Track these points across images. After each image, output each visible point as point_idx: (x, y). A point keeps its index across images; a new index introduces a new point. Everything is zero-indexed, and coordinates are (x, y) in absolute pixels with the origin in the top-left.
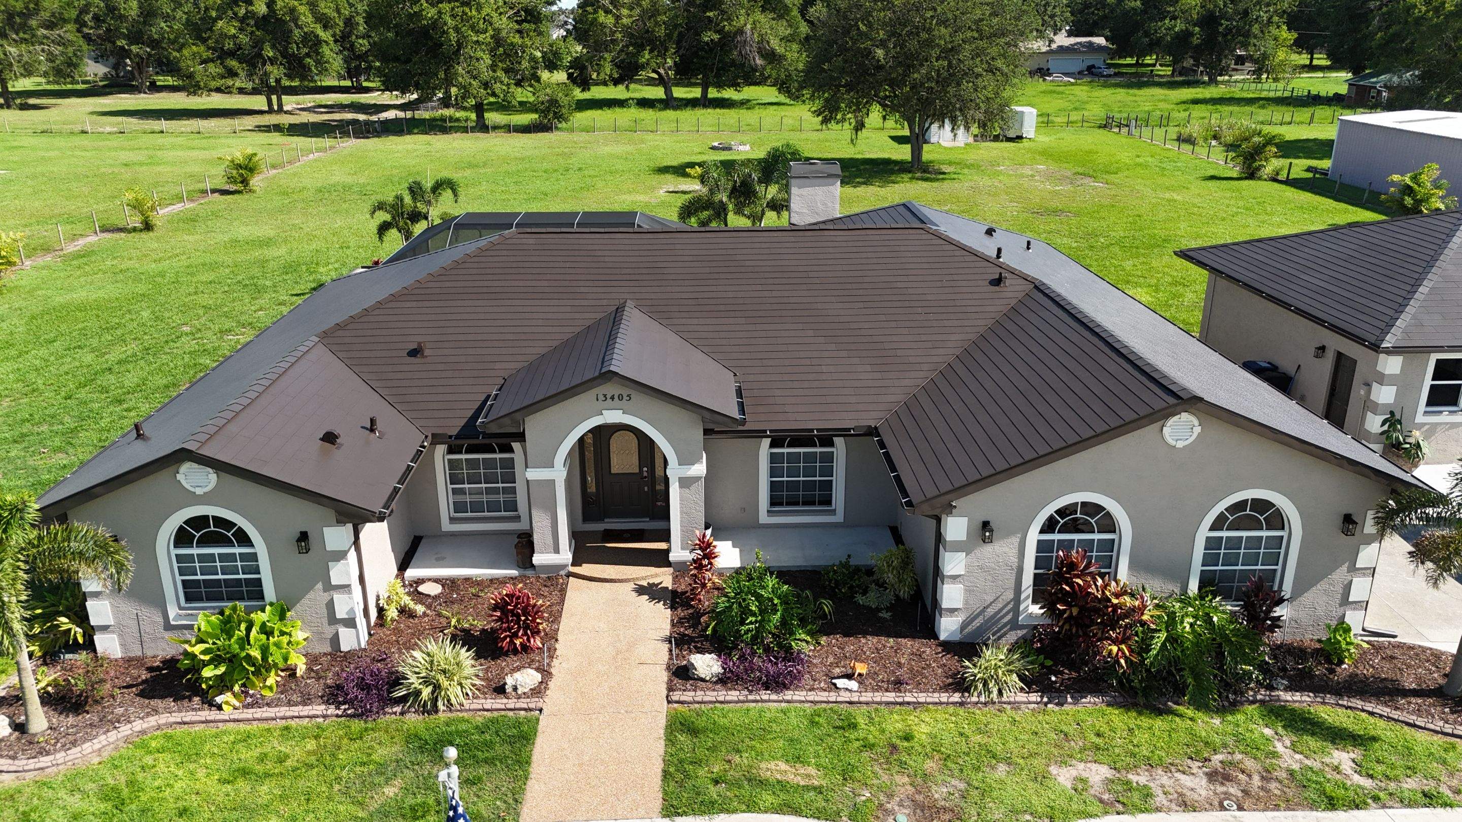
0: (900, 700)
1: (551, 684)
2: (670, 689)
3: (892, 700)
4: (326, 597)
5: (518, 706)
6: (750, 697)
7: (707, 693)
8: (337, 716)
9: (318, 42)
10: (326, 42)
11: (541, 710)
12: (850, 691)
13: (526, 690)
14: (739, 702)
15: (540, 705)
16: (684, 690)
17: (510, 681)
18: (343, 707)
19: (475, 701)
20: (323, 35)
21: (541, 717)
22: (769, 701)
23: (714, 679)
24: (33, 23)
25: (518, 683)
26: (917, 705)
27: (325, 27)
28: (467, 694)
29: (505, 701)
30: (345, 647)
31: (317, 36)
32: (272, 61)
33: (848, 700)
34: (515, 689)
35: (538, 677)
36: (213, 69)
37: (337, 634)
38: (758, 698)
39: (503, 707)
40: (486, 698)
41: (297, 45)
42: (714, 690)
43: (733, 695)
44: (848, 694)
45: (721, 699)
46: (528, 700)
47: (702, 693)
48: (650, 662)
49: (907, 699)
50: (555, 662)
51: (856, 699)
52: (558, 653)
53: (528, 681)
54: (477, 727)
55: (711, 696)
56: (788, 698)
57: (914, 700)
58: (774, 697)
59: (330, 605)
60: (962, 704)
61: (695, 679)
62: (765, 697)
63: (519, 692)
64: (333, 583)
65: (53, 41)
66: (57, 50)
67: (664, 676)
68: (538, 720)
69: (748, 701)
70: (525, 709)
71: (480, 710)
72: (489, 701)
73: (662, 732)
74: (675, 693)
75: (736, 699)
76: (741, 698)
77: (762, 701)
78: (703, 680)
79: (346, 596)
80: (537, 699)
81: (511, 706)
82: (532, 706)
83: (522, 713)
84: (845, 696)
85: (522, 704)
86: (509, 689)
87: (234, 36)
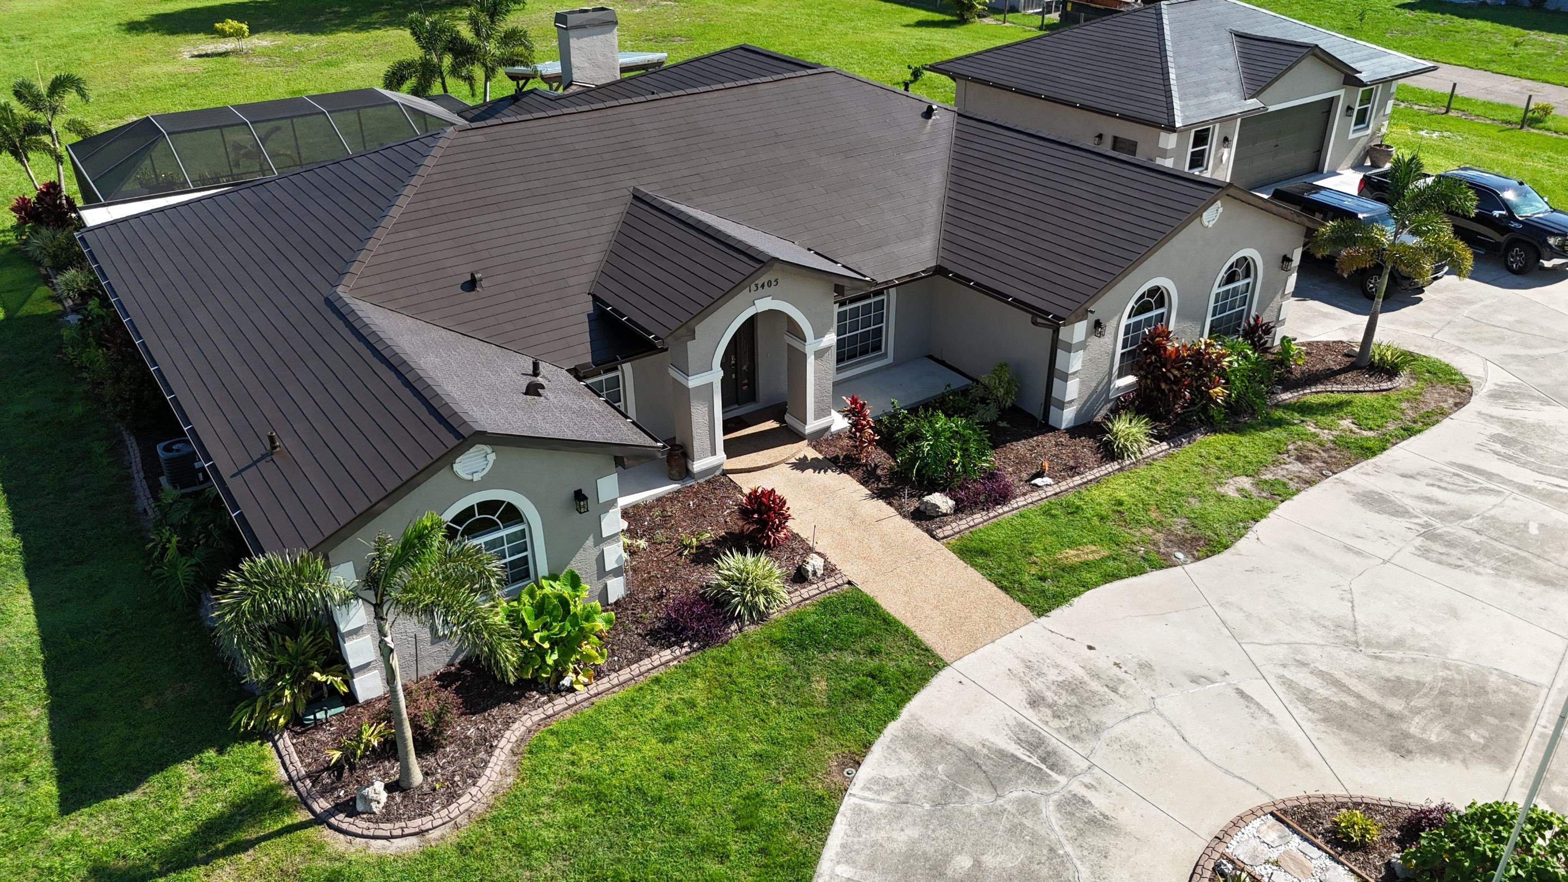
0: (1085, 480)
1: (832, 561)
2: (927, 530)
3: (1080, 482)
4: (597, 551)
5: (828, 586)
6: (991, 515)
7: (958, 522)
8: (687, 654)
11: (851, 583)
13: (822, 572)
14: (985, 521)
15: (845, 578)
16: (941, 527)
17: (809, 568)
18: (686, 644)
19: (792, 595)
21: (859, 587)
22: (1004, 513)
23: (952, 511)
26: (1097, 480)
29: (815, 587)
30: (612, 599)
34: (815, 574)
35: (819, 558)
37: (605, 588)
38: (996, 513)
39: (819, 591)
40: (798, 590)
42: (961, 519)
43: (978, 517)
45: (972, 523)
46: (833, 579)
47: (955, 524)
48: (883, 516)
49: (1089, 477)
50: (811, 544)
52: (803, 536)
53: (817, 564)
54: (824, 613)
55: (963, 524)
56: (1015, 506)
57: (1093, 477)
58: (1006, 509)
59: (600, 560)
60: (1121, 469)
61: (941, 516)
62: (1000, 511)
63: (819, 576)
67: (909, 523)
68: (858, 590)
69: (990, 519)
70: (836, 587)
71: (801, 601)
72: (803, 590)
73: (961, 562)
74: (935, 531)
75: (982, 520)
76: (985, 518)
77: (1000, 515)
78: (945, 515)
79: (615, 545)
80: (838, 576)
81: (824, 588)
82: (841, 581)
83: (837, 590)
85: (830, 584)
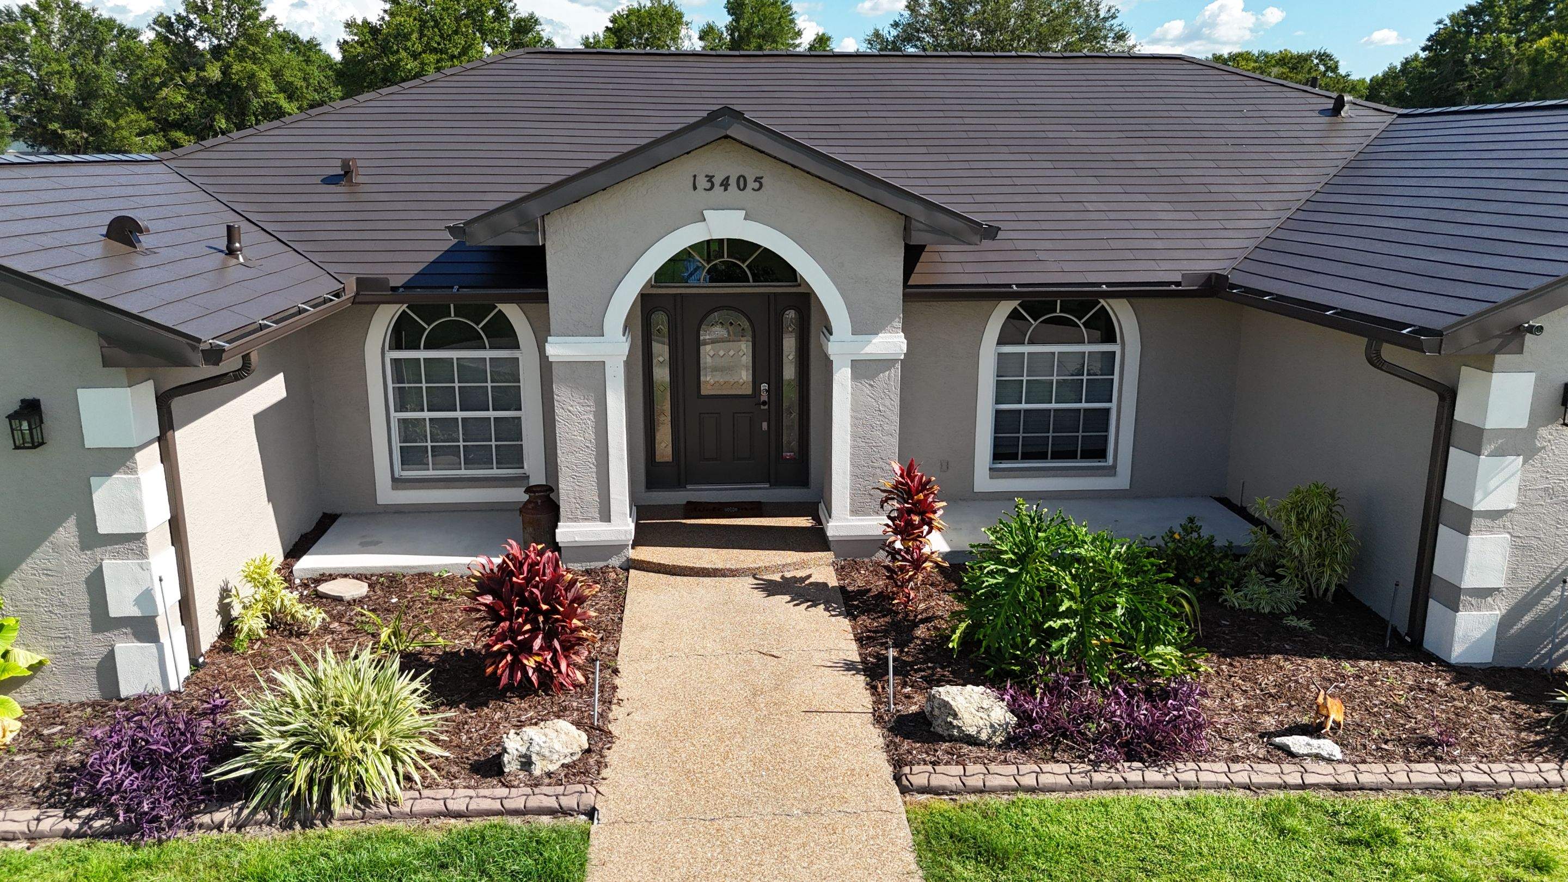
0: (1454, 779)
1: (612, 756)
2: (898, 763)
3: (1435, 779)
4: (83, 564)
5: (534, 802)
6: (1099, 778)
7: (993, 767)
11: (591, 813)
12: (1329, 760)
13: (552, 768)
14: (1072, 787)
15: (589, 799)
16: (934, 764)
17: (514, 744)
19: (426, 792)
21: (594, 828)
22: (1144, 785)
23: (998, 740)
25: (535, 748)
26: (1496, 790)
28: (408, 778)
29: (502, 792)
30: (128, 688)
31: (279, 106)
33: (1330, 780)
34: (526, 763)
35: (581, 740)
37: (111, 656)
38: (1117, 778)
39: (497, 805)
40: (454, 787)
42: (1005, 762)
43: (1056, 773)
44: (1323, 767)
45: (1029, 781)
46: (560, 789)
47: (980, 768)
48: (832, 708)
49: (1470, 777)
50: (616, 712)
51: (1349, 779)
52: (620, 694)
53: (557, 746)
54: (429, 853)
55: (1002, 775)
56: (1189, 777)
57: (1486, 779)
58: (1153, 775)
59: (96, 584)
61: (951, 739)
62: (1134, 777)
63: (537, 772)
64: (102, 530)
67: (875, 737)
68: (586, 835)
69: (1092, 787)
70: (551, 812)
71: (438, 815)
72: (461, 792)
73: (910, 858)
74: (916, 769)
75: (1063, 780)
76: (1077, 779)
77: (1128, 785)
78: (972, 741)
79: (132, 563)
80: (581, 787)
81: (518, 804)
82: (569, 802)
83: (546, 819)
84: (1320, 774)
85: (544, 798)
86: (511, 765)
87: (180, 105)
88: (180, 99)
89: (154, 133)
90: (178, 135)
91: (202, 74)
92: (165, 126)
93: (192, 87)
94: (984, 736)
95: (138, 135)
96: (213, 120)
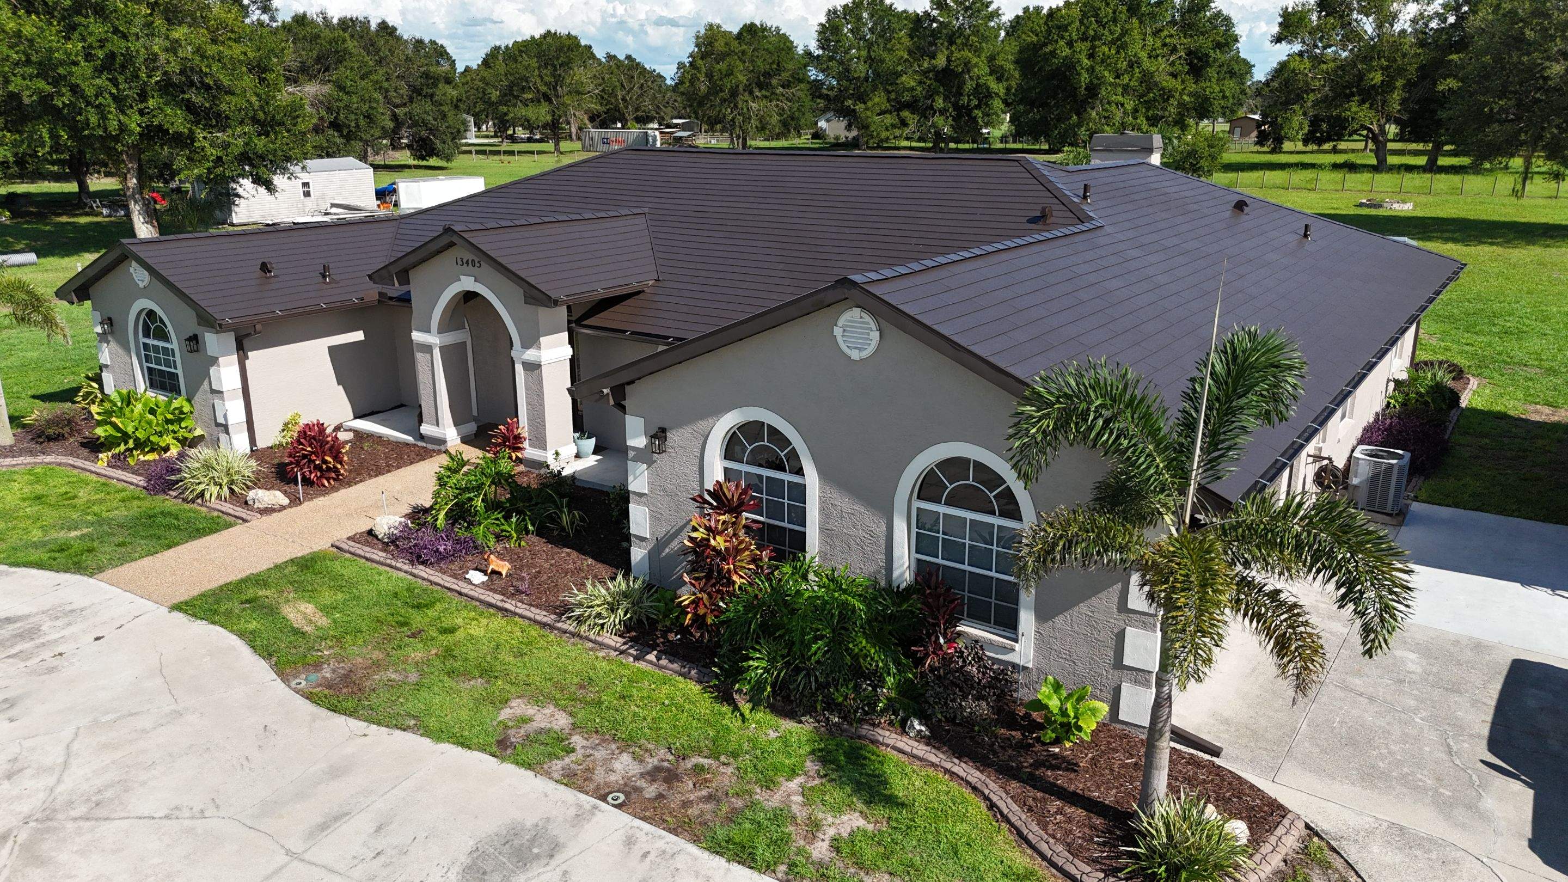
0: (501, 605)
1: (287, 510)
3: (496, 603)
4: (210, 399)
5: (240, 515)
6: (388, 561)
9: (989, 95)
10: (997, 94)
11: (247, 522)
12: (471, 583)
13: (261, 507)
14: (379, 562)
17: (251, 494)
20: (994, 85)
21: (238, 526)
22: (401, 569)
24: (774, 82)
25: (256, 498)
26: (511, 614)
27: (999, 79)
29: (239, 509)
31: (988, 88)
32: (943, 112)
33: (459, 589)
36: (889, 119)
38: (393, 563)
39: (233, 513)
41: (969, 96)
43: (379, 555)
44: (465, 585)
45: (368, 555)
50: (319, 499)
51: (466, 591)
52: (333, 494)
53: (271, 501)
57: (513, 609)
59: (213, 408)
60: (551, 627)
63: (255, 506)
64: (213, 387)
65: (787, 99)
66: (786, 105)
68: (233, 526)
71: (216, 510)
72: (230, 505)
73: (285, 560)
75: (378, 559)
76: (382, 559)
77: (395, 568)
79: (220, 402)
81: (230, 511)
84: (461, 586)
86: (250, 501)
87: (913, 89)
88: (913, 84)
89: (891, 113)
90: (906, 114)
91: (934, 61)
92: (899, 106)
93: (925, 73)
94: (380, 537)
95: (879, 114)
96: (933, 101)
